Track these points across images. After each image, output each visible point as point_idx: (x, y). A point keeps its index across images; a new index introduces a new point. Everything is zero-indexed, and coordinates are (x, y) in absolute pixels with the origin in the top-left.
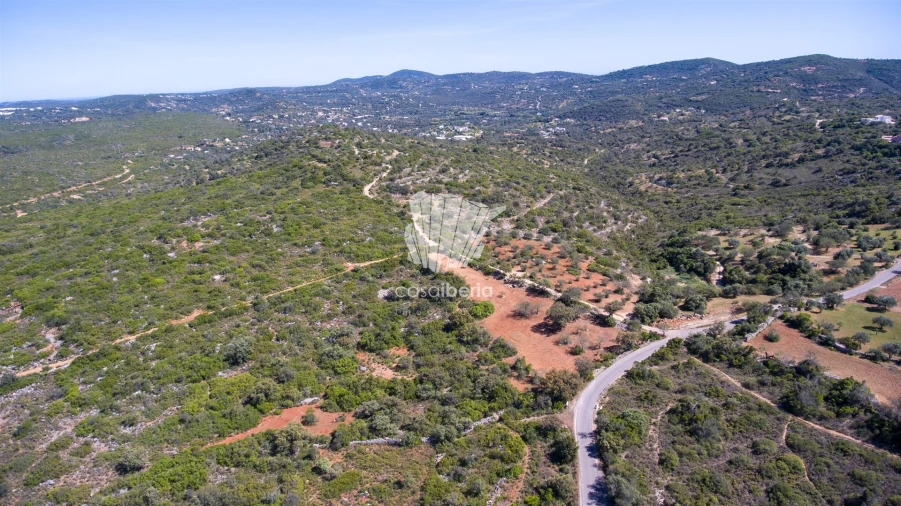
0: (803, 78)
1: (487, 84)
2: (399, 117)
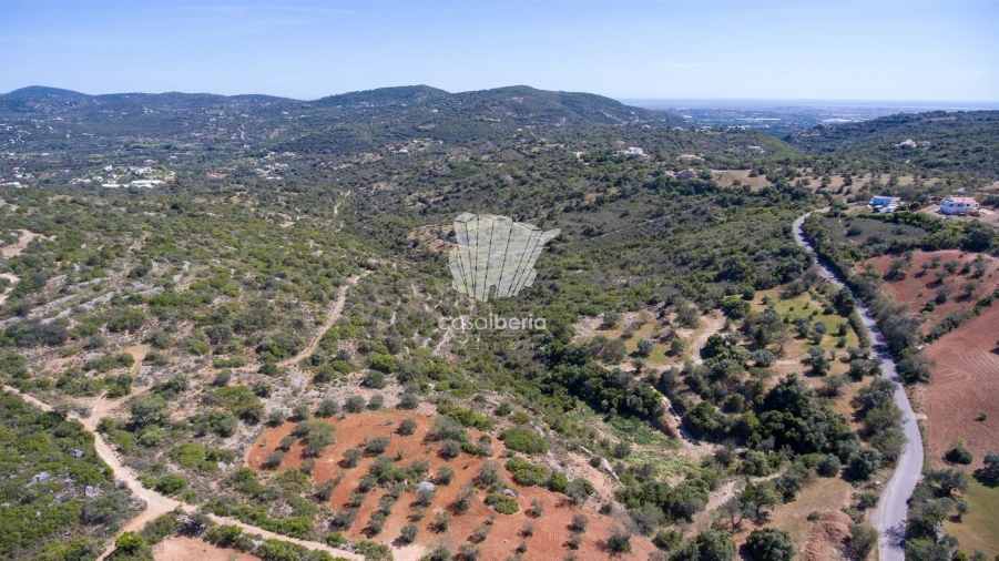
2: (33, 154)
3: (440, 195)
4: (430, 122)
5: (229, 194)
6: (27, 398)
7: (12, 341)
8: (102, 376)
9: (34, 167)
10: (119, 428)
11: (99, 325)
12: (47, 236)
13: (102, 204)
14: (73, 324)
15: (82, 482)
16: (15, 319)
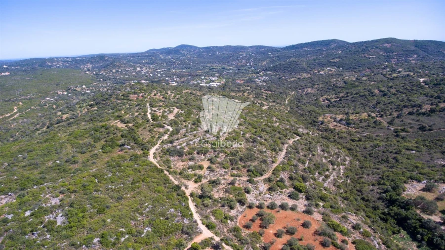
0: (386, 50)
1: (224, 52)
2: (180, 70)
3: (337, 98)
4: (336, 58)
5: (244, 91)
6: (171, 177)
7: (168, 153)
8: (193, 172)
9: (180, 76)
10: (196, 196)
11: (194, 151)
12: (182, 110)
13: (199, 94)
14: (186, 149)
15: (184, 216)
16: (170, 145)
